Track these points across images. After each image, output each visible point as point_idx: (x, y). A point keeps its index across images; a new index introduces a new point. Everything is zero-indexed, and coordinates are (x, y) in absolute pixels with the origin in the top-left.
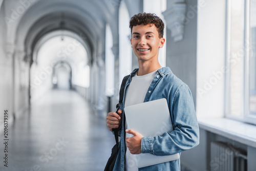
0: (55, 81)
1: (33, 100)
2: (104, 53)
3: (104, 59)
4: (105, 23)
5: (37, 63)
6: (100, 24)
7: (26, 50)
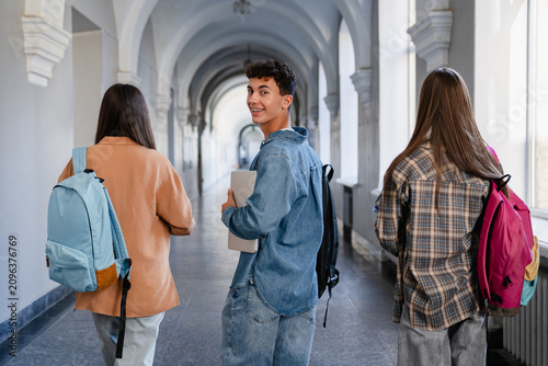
0: (243, 153)
1: (205, 185)
2: (316, 108)
3: (316, 119)
4: (316, 60)
5: (211, 128)
6: (310, 62)
7: (192, 106)
